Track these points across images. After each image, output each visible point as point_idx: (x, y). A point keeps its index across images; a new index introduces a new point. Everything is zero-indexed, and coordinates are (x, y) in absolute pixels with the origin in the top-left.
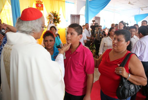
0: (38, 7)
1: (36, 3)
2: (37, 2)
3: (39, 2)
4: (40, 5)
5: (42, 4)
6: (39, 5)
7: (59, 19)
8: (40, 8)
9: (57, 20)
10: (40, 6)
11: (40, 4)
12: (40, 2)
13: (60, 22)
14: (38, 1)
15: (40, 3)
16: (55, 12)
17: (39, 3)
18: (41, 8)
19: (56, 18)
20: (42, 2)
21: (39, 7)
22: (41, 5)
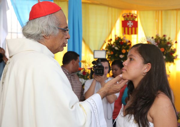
0: (126, 29)
1: (123, 19)
2: (124, 17)
3: (130, 17)
4: (130, 24)
5: (136, 20)
6: (128, 24)
7: (174, 51)
8: (130, 29)
9: (166, 55)
10: (130, 26)
11: (130, 22)
12: (132, 16)
13: (175, 61)
14: (128, 16)
15: (132, 19)
16: (164, 36)
17: (128, 19)
18: (134, 29)
19: (165, 49)
20: (136, 17)
21: (128, 27)
22: (132, 24)
